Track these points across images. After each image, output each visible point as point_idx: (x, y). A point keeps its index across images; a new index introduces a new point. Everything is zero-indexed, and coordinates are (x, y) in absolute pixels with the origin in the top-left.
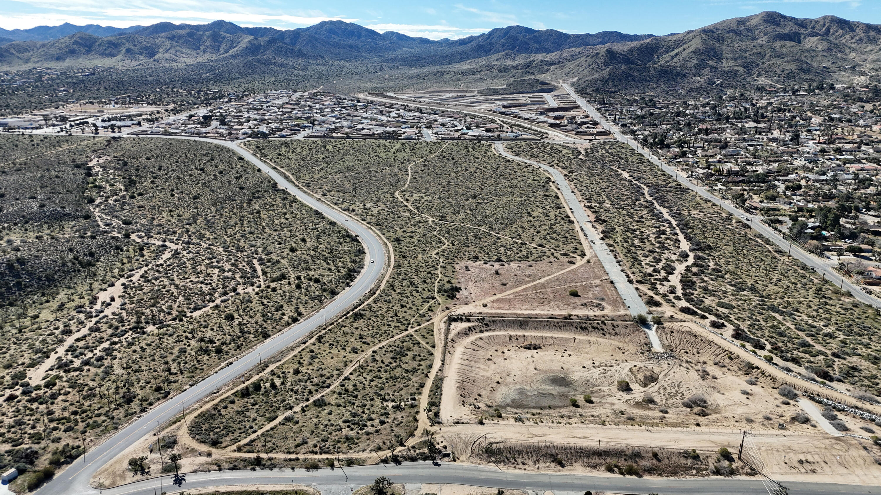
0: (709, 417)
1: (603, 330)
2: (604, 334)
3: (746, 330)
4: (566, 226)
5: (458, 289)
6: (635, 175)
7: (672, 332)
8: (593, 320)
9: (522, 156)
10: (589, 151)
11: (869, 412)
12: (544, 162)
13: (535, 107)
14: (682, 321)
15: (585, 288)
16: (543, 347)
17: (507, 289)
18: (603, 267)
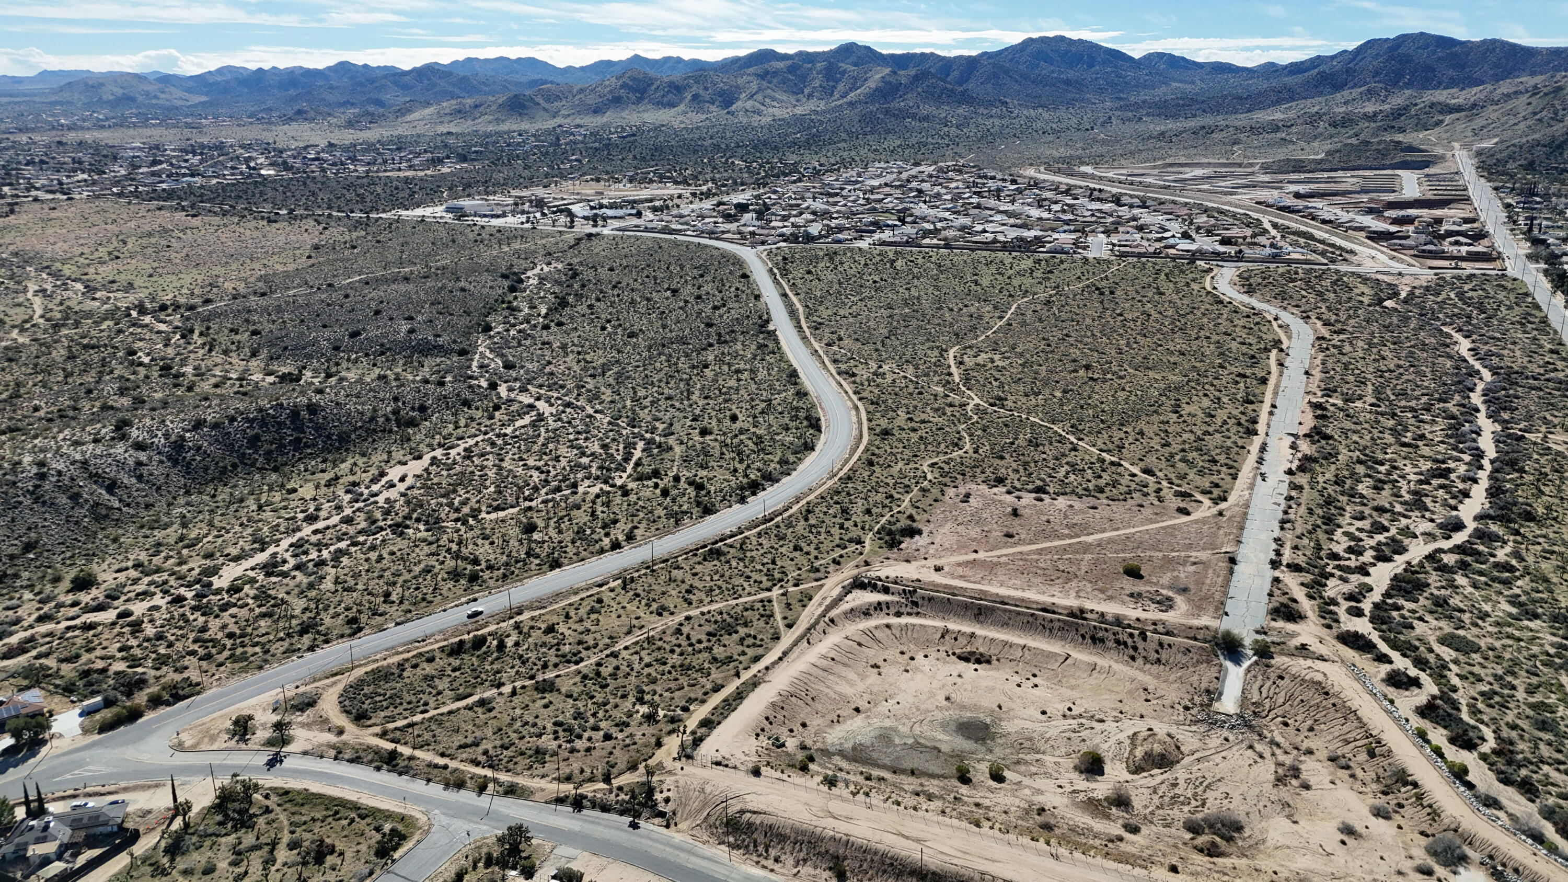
0: (1219, 861)
1: (1135, 648)
2: (1133, 658)
3: (1463, 702)
4: (1234, 438)
5: (912, 532)
6: (1484, 349)
7: (1282, 678)
8: (1129, 626)
9: (1258, 294)
10: (1417, 292)
12: (1295, 310)
13: (1365, 198)
14: (1322, 658)
15: (1169, 563)
16: (994, 662)
17: (1006, 546)
18: (1242, 528)
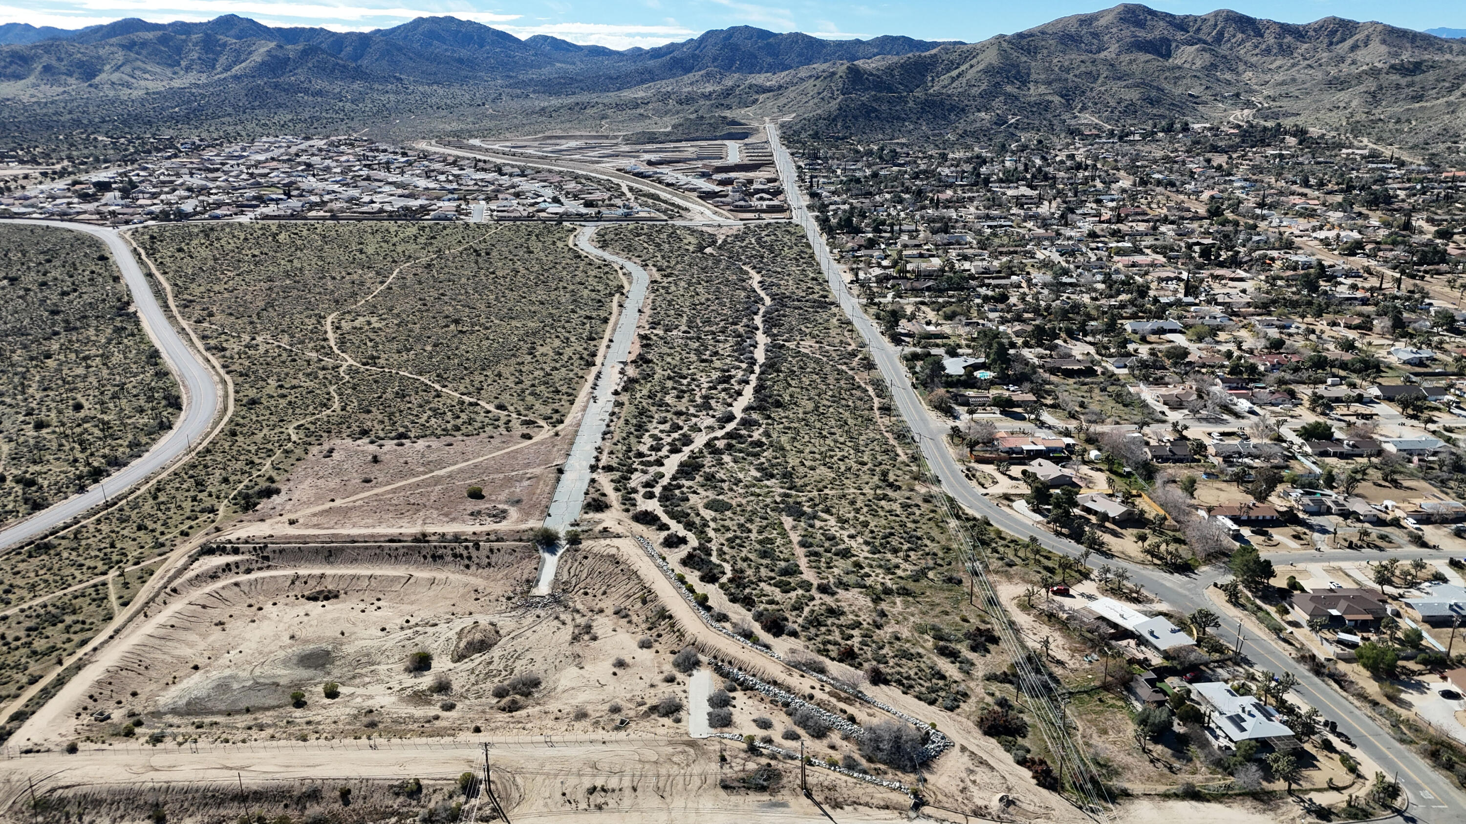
0: (517, 713)
1: (469, 558)
2: (468, 567)
3: (715, 548)
4: (576, 370)
5: (268, 493)
6: (769, 281)
7: (586, 558)
8: (466, 540)
9: (610, 248)
10: (729, 240)
11: (789, 690)
12: (638, 260)
13: (700, 164)
14: (618, 536)
15: (509, 481)
16: (342, 596)
17: (363, 490)
18: (572, 444)
